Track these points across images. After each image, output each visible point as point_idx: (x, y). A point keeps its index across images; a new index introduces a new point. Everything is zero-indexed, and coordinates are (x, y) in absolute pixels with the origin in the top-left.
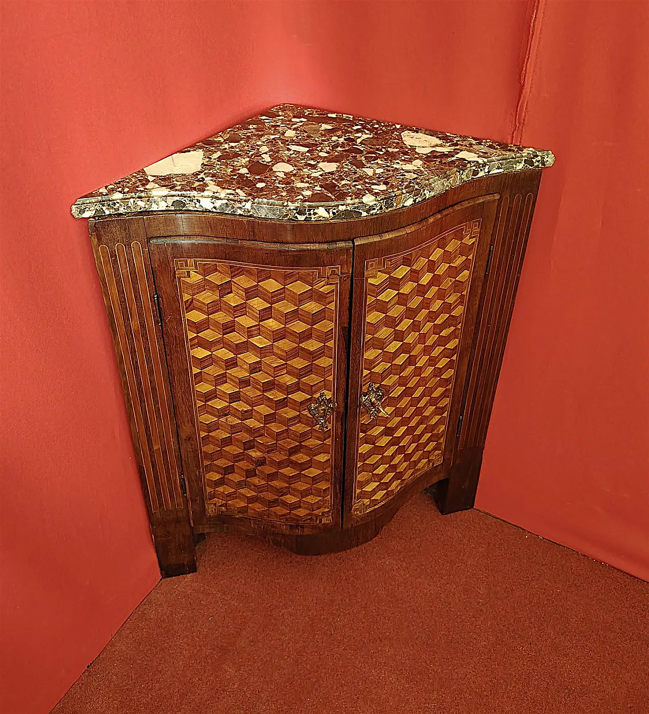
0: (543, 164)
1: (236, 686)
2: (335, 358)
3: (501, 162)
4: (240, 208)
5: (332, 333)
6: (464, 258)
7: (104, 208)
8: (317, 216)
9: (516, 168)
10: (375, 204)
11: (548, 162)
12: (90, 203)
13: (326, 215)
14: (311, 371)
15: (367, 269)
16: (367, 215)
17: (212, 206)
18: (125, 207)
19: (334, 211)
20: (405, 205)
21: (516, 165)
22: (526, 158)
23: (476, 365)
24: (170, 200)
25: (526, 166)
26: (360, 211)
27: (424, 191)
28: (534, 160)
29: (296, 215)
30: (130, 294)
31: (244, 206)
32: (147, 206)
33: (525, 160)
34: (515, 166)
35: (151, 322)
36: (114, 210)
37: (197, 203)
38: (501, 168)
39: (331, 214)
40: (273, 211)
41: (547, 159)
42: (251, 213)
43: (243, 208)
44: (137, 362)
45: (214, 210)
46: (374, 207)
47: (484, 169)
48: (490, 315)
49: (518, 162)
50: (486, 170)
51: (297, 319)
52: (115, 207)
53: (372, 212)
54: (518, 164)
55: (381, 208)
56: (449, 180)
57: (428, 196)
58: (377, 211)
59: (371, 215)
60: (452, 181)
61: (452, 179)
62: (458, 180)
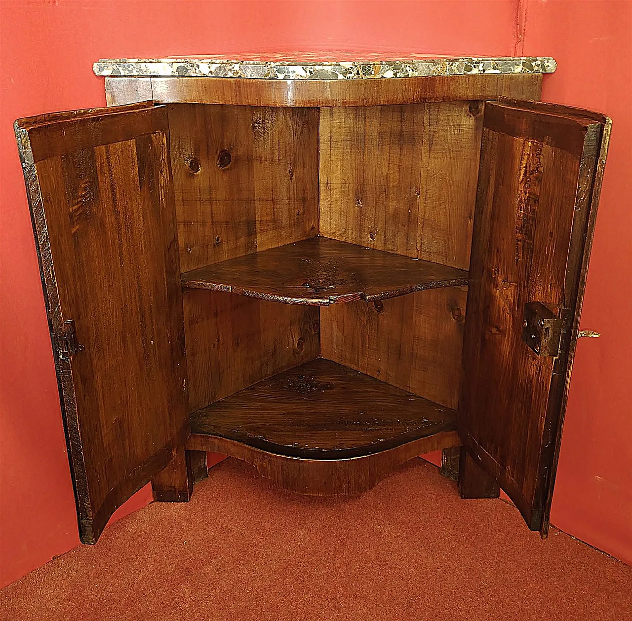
0: (544, 69)
1: (187, 606)
3: (496, 62)
4: (230, 70)
7: (120, 69)
8: (295, 74)
9: (514, 70)
10: (352, 68)
11: (549, 68)
12: (109, 63)
13: (303, 73)
16: (344, 78)
17: (209, 70)
18: (138, 70)
19: (311, 70)
20: (384, 76)
21: (514, 67)
22: (525, 61)
24: (176, 66)
25: (525, 70)
26: (337, 72)
27: (406, 67)
28: (533, 64)
29: (277, 73)
31: (233, 68)
33: (523, 62)
34: (512, 69)
36: (128, 72)
37: (197, 68)
38: (498, 69)
39: (308, 73)
40: (257, 70)
41: (548, 64)
42: (239, 74)
45: (210, 75)
46: (351, 71)
47: (478, 66)
49: (516, 64)
50: (481, 69)
52: (129, 69)
53: (348, 75)
54: (516, 66)
55: (358, 74)
56: (436, 67)
57: (410, 73)
58: (354, 75)
59: (348, 79)
60: (439, 69)
61: (439, 66)
62: (448, 70)
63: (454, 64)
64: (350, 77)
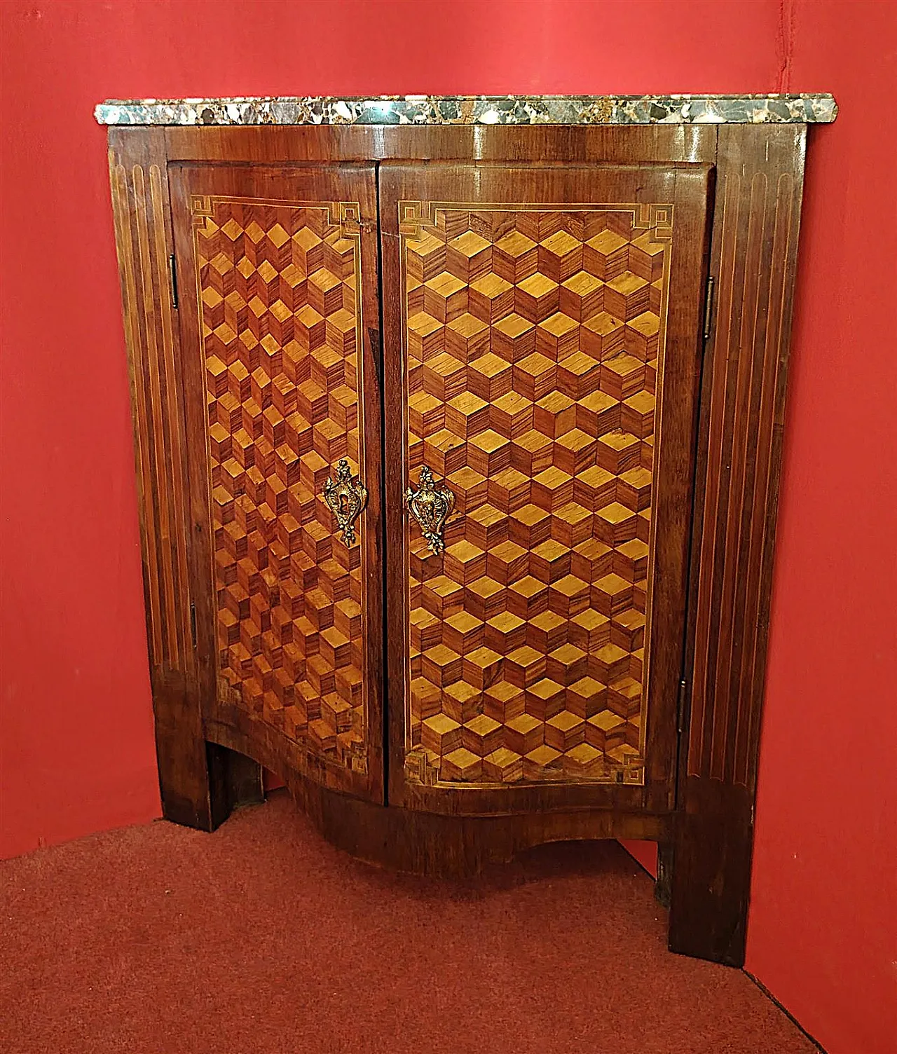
0: (810, 115)
2: (360, 392)
3: (716, 101)
5: (354, 338)
6: (642, 282)
7: (130, 113)
8: (336, 115)
9: (752, 117)
10: (422, 105)
11: (821, 113)
13: (347, 114)
14: (326, 410)
15: (403, 217)
16: (410, 122)
17: (238, 115)
18: (152, 116)
19: (358, 108)
20: (481, 120)
21: (751, 112)
22: (772, 101)
23: (707, 559)
24: (201, 109)
25: (774, 117)
26: (397, 113)
27: (522, 105)
28: (790, 106)
29: (312, 114)
30: (144, 249)
31: (264, 108)
32: (176, 118)
33: (770, 103)
34: (749, 114)
35: (167, 300)
36: (140, 119)
37: (225, 112)
38: (719, 115)
39: (355, 114)
40: (288, 110)
41: (818, 106)
42: (269, 119)
43: (263, 111)
44: (148, 368)
45: (239, 121)
46: (421, 110)
47: (679, 110)
48: (728, 441)
49: (756, 107)
50: (685, 114)
51: (306, 301)
52: (141, 114)
54: (755, 111)
55: (433, 115)
56: (590, 108)
57: (533, 116)
58: (426, 118)
59: (415, 124)
60: (596, 111)
61: (595, 106)
62: (614, 115)
63: (628, 104)
64: (419, 121)
